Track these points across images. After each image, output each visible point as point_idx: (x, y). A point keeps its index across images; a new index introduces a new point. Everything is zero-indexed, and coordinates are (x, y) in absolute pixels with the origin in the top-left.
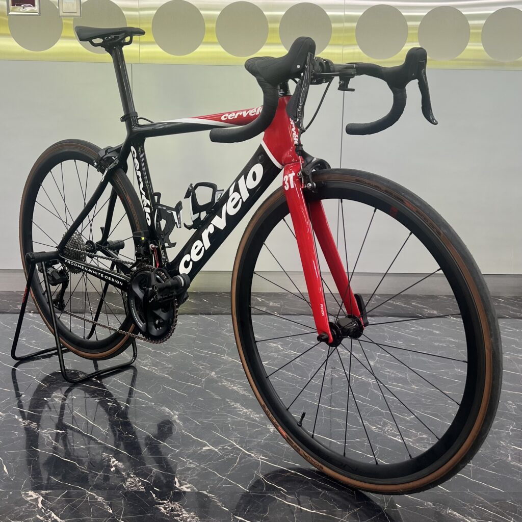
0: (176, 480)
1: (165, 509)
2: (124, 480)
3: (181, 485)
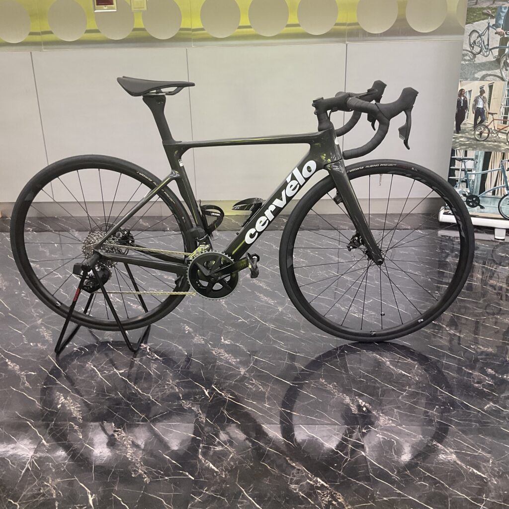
0: (222, 338)
1: (216, 352)
2: (193, 338)
3: (225, 340)
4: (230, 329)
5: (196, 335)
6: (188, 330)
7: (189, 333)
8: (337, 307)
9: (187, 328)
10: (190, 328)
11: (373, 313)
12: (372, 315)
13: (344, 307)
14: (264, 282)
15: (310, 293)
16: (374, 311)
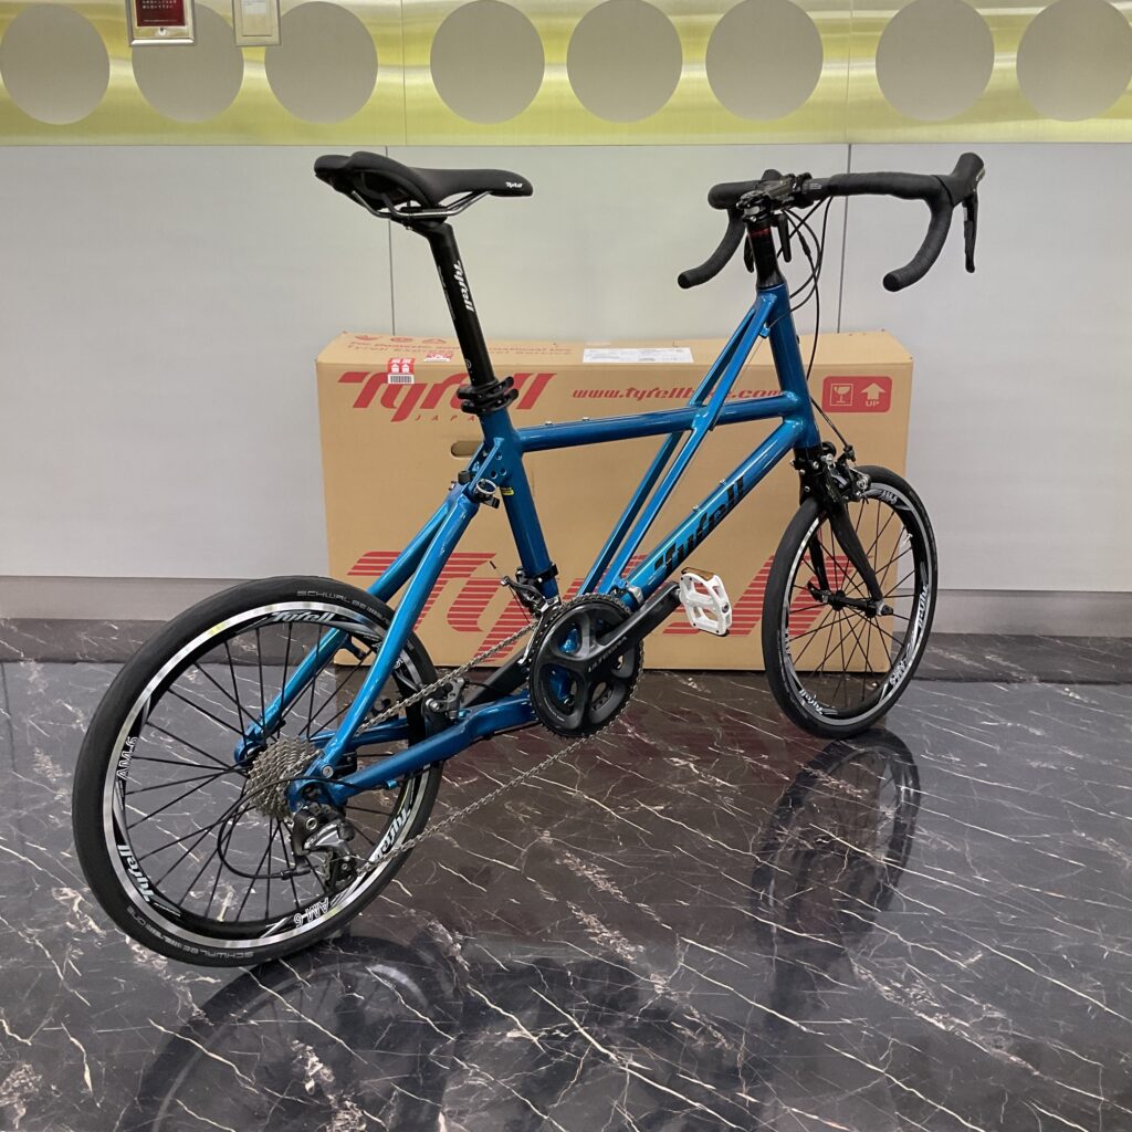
0: (441, 1119)
2: (331, 1116)
4: (476, 1074)
5: (341, 1101)
6: (316, 1076)
7: (319, 1091)
8: (864, 983)
9: (315, 1066)
10: (325, 1064)
11: (997, 1015)
12: (993, 1021)
13: (888, 984)
14: (602, 863)
15: (761, 914)
16: (999, 1003)
